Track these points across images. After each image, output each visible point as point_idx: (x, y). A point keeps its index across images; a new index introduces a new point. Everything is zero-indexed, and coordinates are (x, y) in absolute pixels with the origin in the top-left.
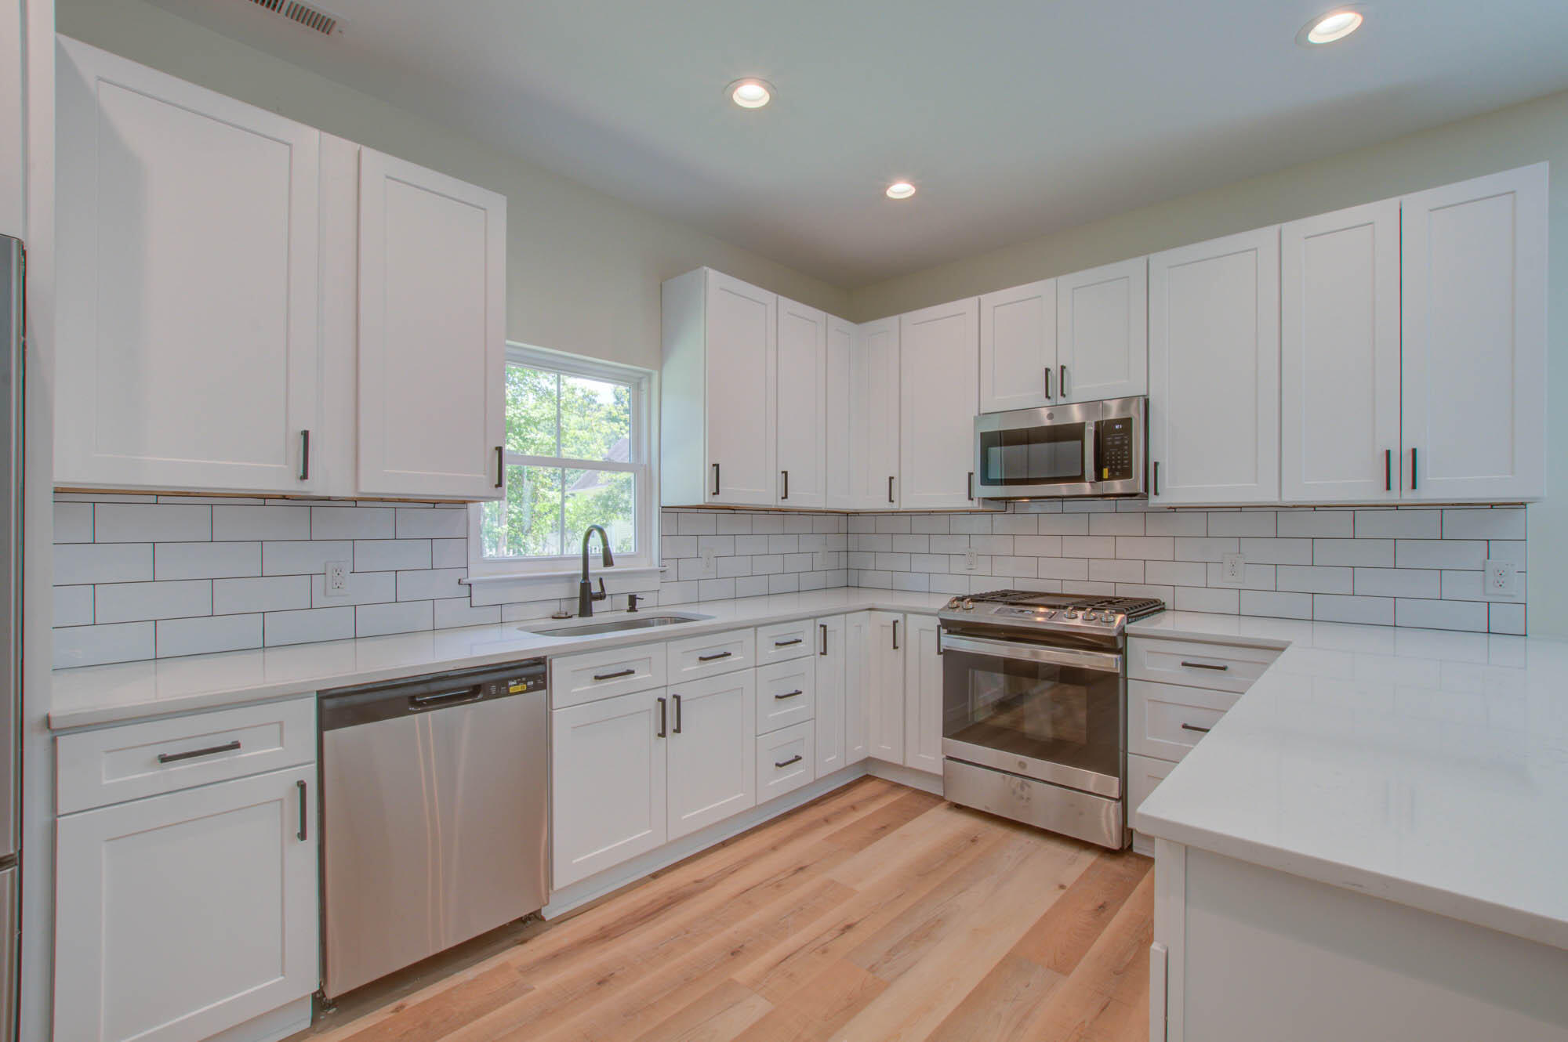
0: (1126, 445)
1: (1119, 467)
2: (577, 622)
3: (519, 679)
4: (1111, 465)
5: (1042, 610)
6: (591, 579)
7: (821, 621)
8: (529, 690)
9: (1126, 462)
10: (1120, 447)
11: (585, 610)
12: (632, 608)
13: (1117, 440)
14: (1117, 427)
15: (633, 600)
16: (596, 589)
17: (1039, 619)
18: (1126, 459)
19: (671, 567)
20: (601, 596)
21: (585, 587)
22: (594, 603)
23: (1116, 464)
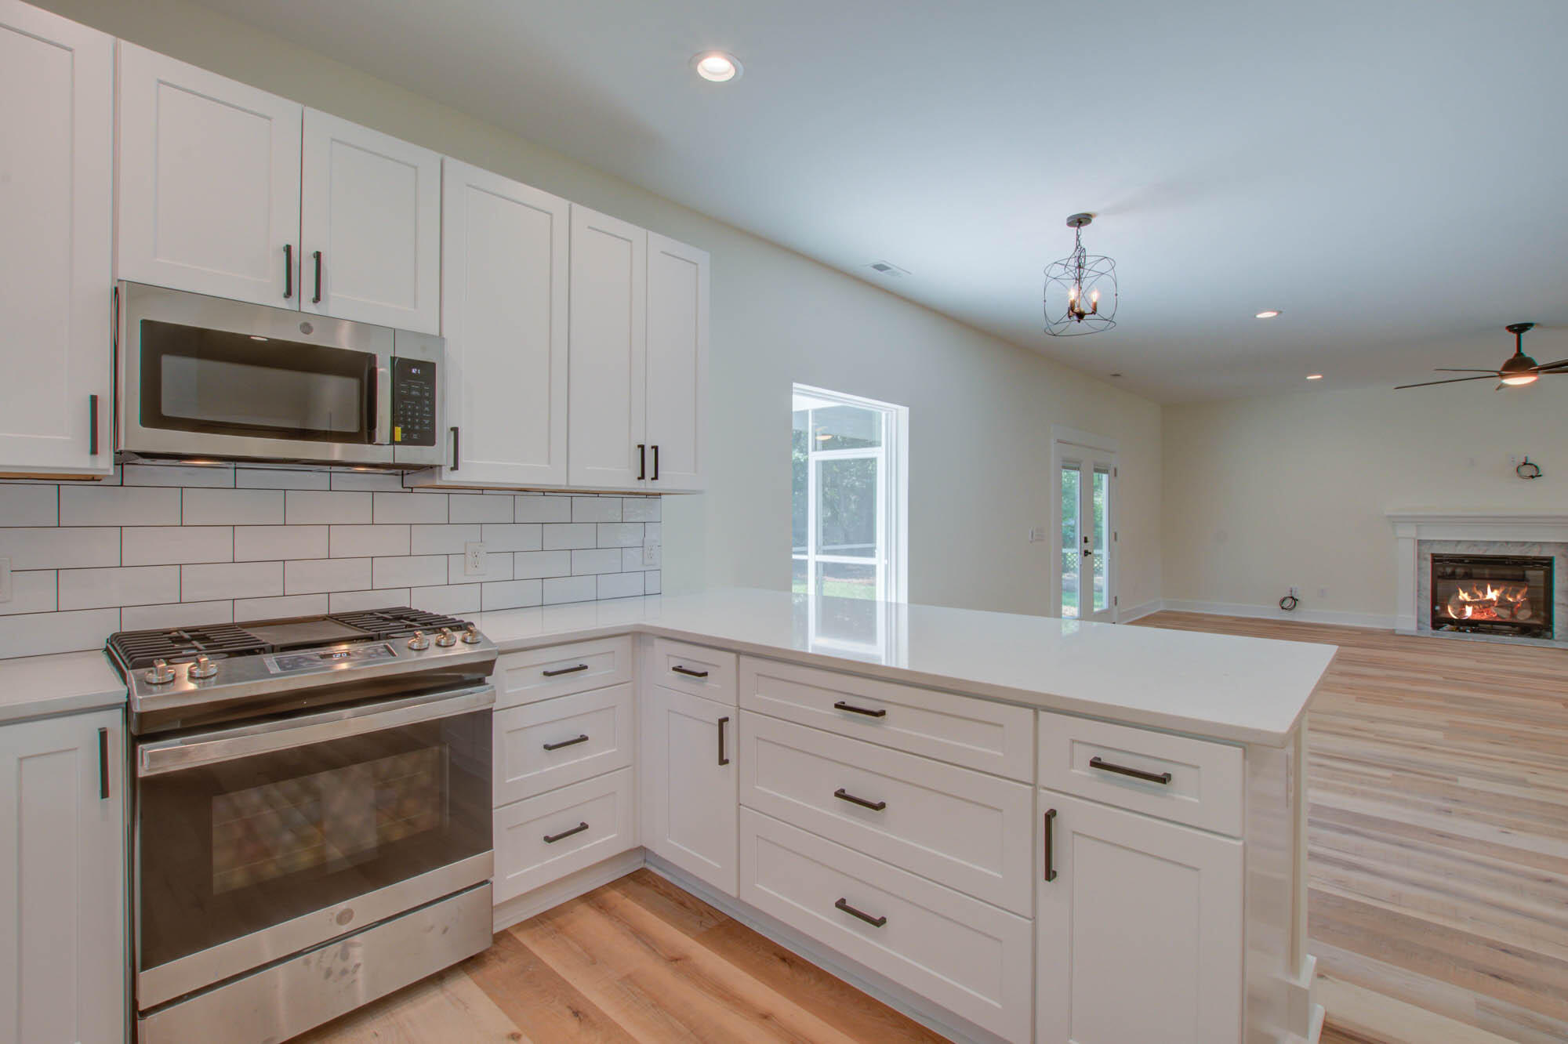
0: (428, 398)
1: (417, 427)
4: (405, 423)
5: (344, 647)
9: (427, 422)
10: (419, 400)
13: (415, 389)
14: (414, 371)
17: (344, 666)
18: (427, 418)
23: (413, 424)
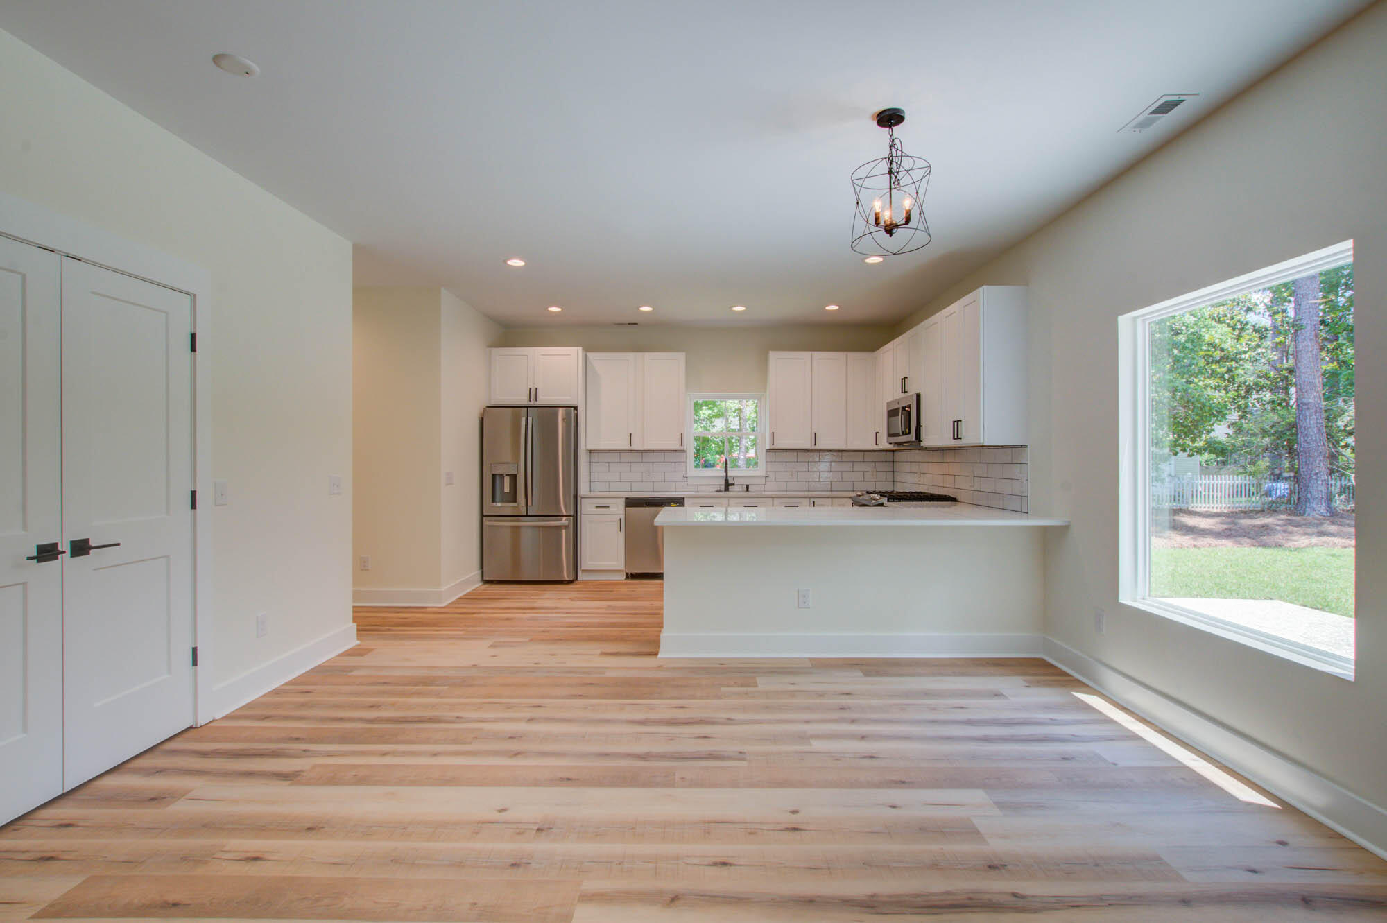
2: (724, 494)
3: (675, 503)
6: (729, 478)
7: (812, 500)
8: (678, 506)
11: (727, 489)
12: (747, 490)
15: (747, 487)
16: (731, 481)
19: (772, 476)
20: (733, 484)
21: (727, 480)
22: (730, 487)
